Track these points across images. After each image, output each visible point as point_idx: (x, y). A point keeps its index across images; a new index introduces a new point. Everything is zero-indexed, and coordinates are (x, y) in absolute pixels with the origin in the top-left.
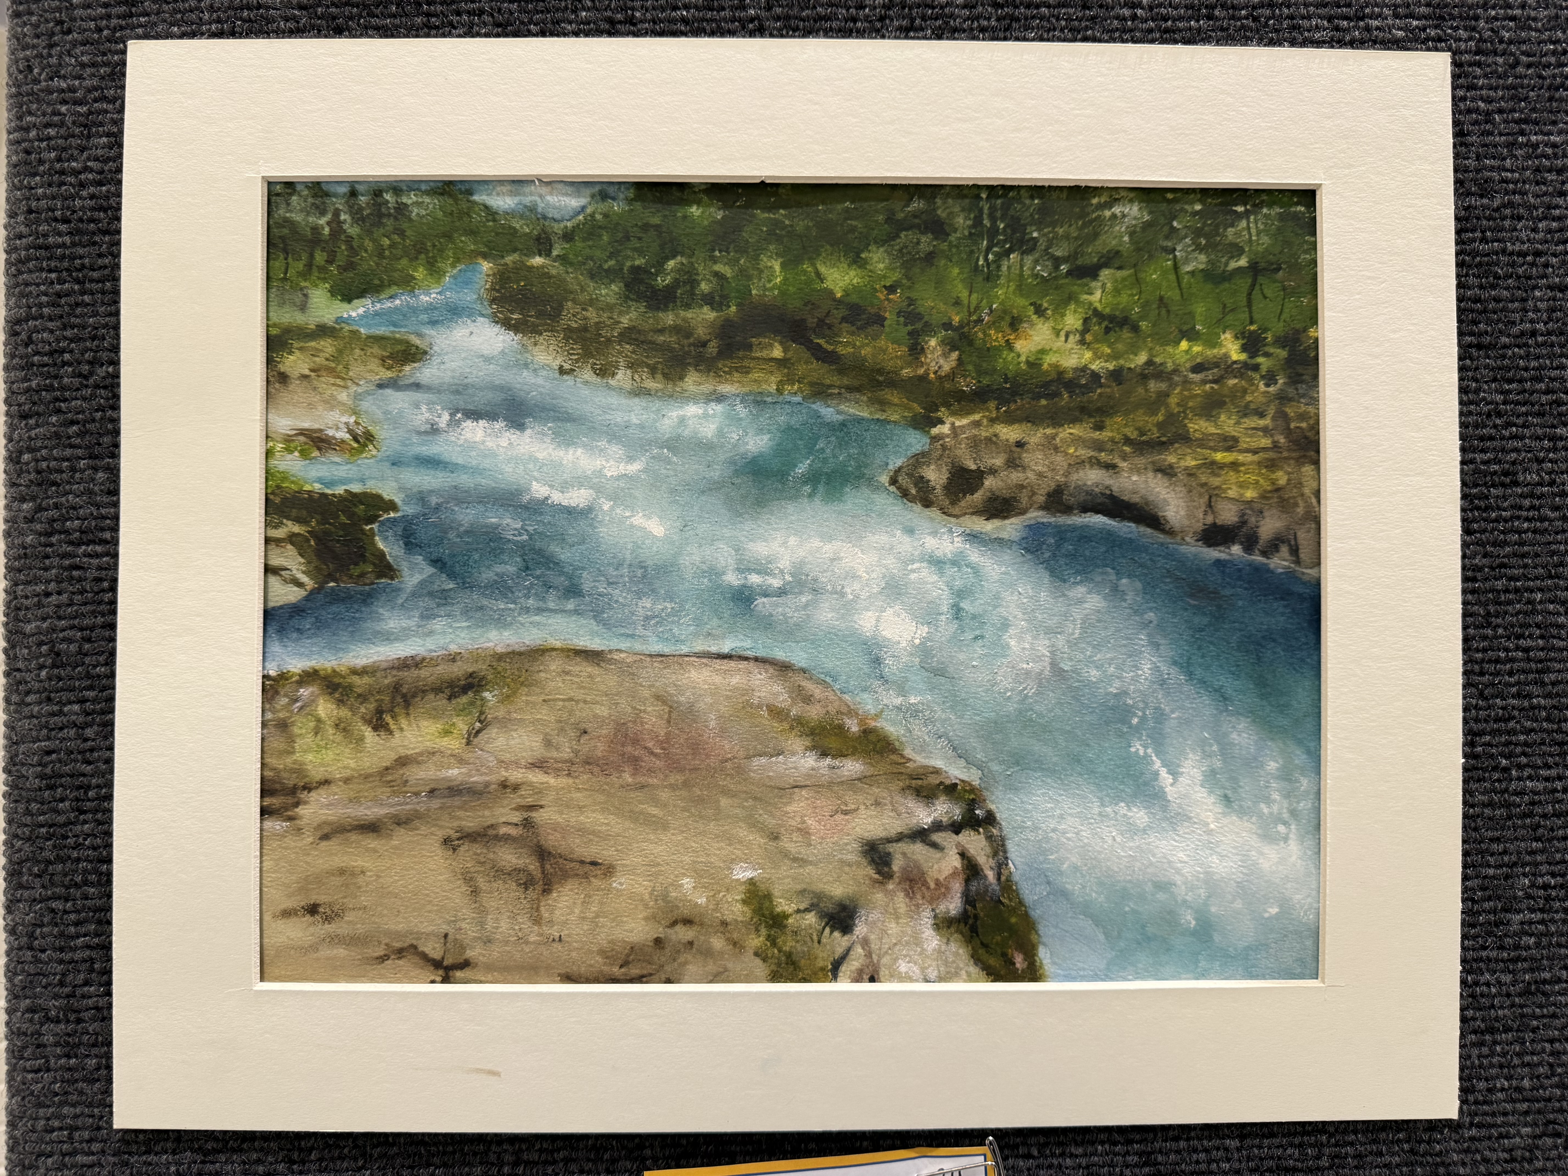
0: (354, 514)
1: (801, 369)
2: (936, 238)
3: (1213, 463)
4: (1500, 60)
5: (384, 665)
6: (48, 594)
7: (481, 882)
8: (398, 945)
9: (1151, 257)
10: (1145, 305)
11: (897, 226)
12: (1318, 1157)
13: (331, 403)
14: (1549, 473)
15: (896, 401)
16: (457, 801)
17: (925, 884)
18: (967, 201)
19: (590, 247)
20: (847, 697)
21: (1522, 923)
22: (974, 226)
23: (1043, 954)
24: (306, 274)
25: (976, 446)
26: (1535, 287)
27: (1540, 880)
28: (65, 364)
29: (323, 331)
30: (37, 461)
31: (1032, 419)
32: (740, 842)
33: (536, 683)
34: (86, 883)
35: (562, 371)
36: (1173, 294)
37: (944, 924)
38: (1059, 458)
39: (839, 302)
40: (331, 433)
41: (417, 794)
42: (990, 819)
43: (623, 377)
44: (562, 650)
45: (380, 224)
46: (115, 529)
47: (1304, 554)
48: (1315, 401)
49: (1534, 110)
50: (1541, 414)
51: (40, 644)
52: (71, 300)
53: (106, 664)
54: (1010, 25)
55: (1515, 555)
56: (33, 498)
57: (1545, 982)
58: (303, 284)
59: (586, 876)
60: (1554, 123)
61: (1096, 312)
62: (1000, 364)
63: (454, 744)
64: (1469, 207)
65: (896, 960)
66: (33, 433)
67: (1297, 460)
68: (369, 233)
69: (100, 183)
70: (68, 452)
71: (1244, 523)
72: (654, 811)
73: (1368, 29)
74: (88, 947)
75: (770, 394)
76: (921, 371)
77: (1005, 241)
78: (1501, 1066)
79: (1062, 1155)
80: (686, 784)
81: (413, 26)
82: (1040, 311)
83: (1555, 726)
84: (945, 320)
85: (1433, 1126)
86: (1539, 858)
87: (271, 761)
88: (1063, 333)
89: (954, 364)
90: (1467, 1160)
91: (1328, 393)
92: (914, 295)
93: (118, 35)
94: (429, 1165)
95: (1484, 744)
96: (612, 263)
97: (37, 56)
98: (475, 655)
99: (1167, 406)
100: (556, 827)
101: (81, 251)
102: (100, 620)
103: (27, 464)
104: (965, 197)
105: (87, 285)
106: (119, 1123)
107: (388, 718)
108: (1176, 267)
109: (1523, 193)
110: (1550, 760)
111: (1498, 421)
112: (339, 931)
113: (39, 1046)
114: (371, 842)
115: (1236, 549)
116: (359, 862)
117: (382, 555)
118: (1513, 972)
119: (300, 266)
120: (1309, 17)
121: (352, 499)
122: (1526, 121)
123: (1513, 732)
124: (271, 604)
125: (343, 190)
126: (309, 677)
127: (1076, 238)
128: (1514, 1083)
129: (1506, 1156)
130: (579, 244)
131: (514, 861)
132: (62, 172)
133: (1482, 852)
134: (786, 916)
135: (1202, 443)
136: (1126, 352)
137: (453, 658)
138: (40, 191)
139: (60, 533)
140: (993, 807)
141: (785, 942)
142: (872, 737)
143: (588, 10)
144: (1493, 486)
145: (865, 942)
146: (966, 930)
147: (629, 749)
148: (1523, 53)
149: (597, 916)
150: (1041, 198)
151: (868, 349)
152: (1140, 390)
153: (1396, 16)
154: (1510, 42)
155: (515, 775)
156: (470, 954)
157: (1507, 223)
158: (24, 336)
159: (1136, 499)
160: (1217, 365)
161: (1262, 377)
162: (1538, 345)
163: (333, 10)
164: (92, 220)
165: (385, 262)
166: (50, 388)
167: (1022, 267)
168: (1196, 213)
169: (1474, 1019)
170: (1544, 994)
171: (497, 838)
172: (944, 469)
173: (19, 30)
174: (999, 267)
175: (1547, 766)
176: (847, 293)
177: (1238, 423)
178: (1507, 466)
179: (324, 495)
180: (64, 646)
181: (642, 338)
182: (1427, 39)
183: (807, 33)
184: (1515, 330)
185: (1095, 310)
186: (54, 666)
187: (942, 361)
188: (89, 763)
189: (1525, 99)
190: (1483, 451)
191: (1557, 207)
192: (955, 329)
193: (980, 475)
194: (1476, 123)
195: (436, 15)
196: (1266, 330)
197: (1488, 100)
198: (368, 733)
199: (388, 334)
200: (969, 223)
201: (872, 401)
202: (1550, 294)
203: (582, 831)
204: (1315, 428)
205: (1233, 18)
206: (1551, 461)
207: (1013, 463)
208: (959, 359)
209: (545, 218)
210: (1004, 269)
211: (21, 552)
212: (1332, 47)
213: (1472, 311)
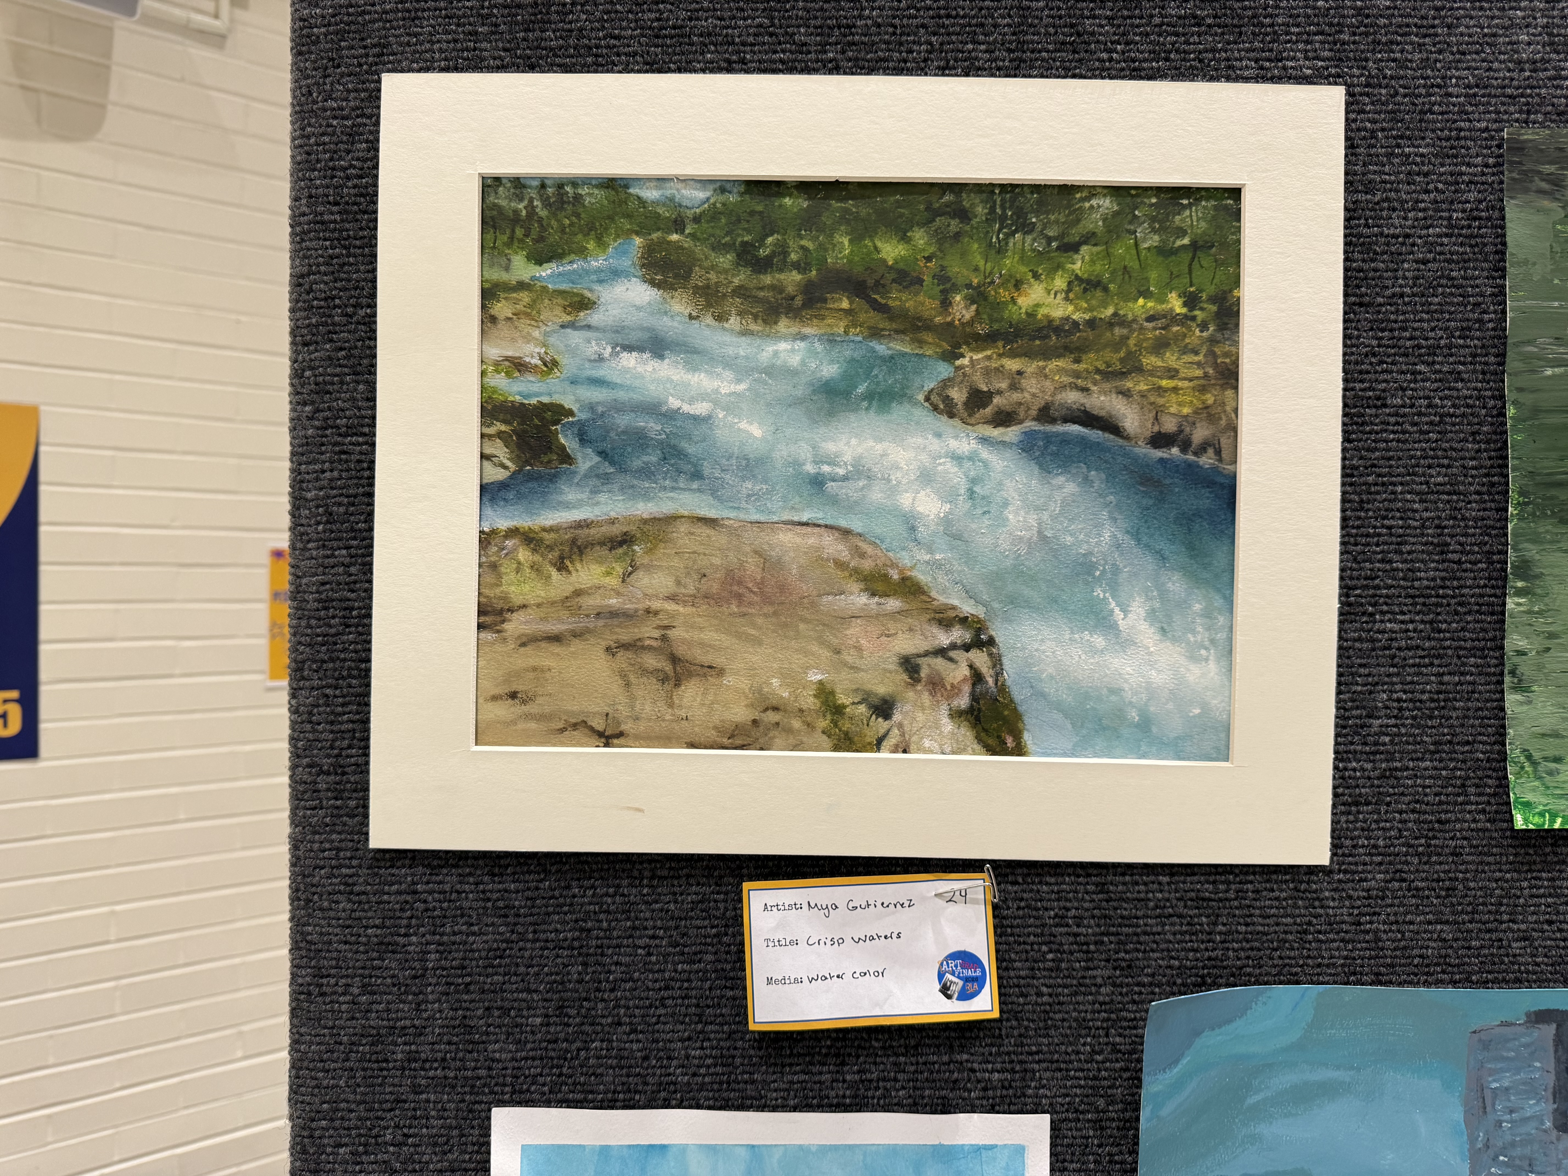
0: (544, 418)
1: (862, 317)
2: (961, 222)
3: (1160, 387)
4: (1384, 91)
5: (565, 525)
6: (323, 472)
7: (632, 678)
8: (574, 721)
9: (1118, 237)
10: (1114, 272)
11: (933, 214)
12: (1227, 891)
13: (528, 339)
14: (1410, 399)
15: (930, 340)
16: (616, 621)
17: (943, 686)
18: (985, 195)
19: (713, 227)
20: (890, 554)
21: (1381, 726)
22: (989, 214)
23: (1027, 737)
24: (509, 244)
25: (988, 374)
26: (1403, 262)
27: (1395, 696)
28: (335, 307)
29: (522, 286)
30: (316, 376)
31: (1029, 354)
32: (813, 655)
33: (670, 540)
34: (350, 676)
35: (691, 317)
36: (1134, 264)
37: (956, 715)
38: (1048, 383)
39: (891, 268)
40: (527, 359)
41: (588, 616)
42: (991, 642)
43: (734, 322)
44: (689, 517)
45: (562, 209)
46: (373, 425)
47: (1225, 454)
48: (1236, 343)
49: (1408, 128)
50: (1406, 355)
51: (317, 507)
52: (341, 261)
53: (365, 522)
54: (1019, 66)
55: (1383, 458)
56: (313, 403)
57: (1396, 769)
58: (507, 251)
59: (705, 675)
60: (1423, 138)
61: (1077, 277)
62: (1006, 315)
63: (613, 581)
64: (1356, 201)
65: (922, 738)
66: (313, 356)
67: (1222, 386)
68: (555, 215)
69: (361, 177)
70: (338, 370)
71: (1181, 431)
72: (753, 632)
73: (1285, 68)
74: (353, 722)
75: (839, 335)
76: (949, 319)
77: (1012, 225)
78: (1363, 829)
79: (1040, 883)
80: (775, 614)
81: (585, 64)
82: (1036, 276)
83: (1409, 584)
84: (967, 282)
85: (1312, 870)
86: (1394, 679)
87: (486, 591)
88: (1053, 292)
89: (973, 314)
90: (1336, 896)
91: (1246, 337)
92: (945, 263)
93: (374, 68)
94: (590, 878)
95: (1356, 596)
96: (728, 239)
97: (315, 84)
98: (629, 520)
99: (1128, 346)
100: (684, 641)
101: (347, 226)
102: (361, 490)
103: (309, 378)
104: (984, 192)
105: (352, 250)
106: (374, 844)
107: (567, 563)
108: (1136, 245)
109: (1397, 191)
110: (1405, 608)
111: (1373, 360)
112: (532, 711)
113: (315, 791)
114: (556, 648)
115: (1175, 451)
116: (547, 663)
117: (563, 448)
118: (1373, 761)
119: (505, 238)
120: (1241, 60)
121: (543, 408)
122: (1401, 137)
123: (1378, 587)
124: (485, 481)
125: (536, 183)
126: (513, 532)
127: (1063, 223)
128: (1372, 841)
129: (1365, 894)
130: (705, 225)
131: (655, 664)
132: (333, 169)
133: (1352, 674)
134: (845, 707)
135: (1152, 373)
136: (1099, 307)
137: (612, 522)
138: (318, 182)
139: (332, 428)
140: (993, 633)
141: (844, 725)
142: (908, 583)
143: (712, 53)
144: (1368, 407)
145: (900, 726)
146: (972, 719)
147: (735, 588)
148: (1401, 86)
149: (713, 703)
150: (1038, 193)
151: (911, 302)
152: (1108, 334)
153: (1306, 58)
154: (1392, 77)
155: (656, 605)
156: (623, 727)
157: (1385, 213)
158: (307, 287)
159: (1102, 413)
160: (1165, 316)
161: (1198, 325)
162: (1405, 304)
163: (528, 52)
164: (355, 204)
165: (566, 237)
166: (325, 324)
167: (1023, 243)
168: (1152, 205)
169: (1343, 795)
170: (1396, 778)
171: (643, 648)
172: (964, 390)
173: (302, 65)
174: (1007, 244)
175: (1403, 613)
176: (896, 262)
177: (1179, 359)
178: (1378, 393)
179: (522, 404)
180: (335, 509)
181: (748, 293)
182: (1330, 75)
183: (870, 71)
184: (1388, 292)
185: (1077, 275)
186: (328, 522)
187: (964, 312)
188: (353, 591)
189: (1402, 121)
190: (1361, 381)
191: (1423, 201)
192: (974, 288)
193: (990, 395)
194: (1364, 138)
195: (602, 56)
196: (1201, 291)
197: (1374, 122)
198: (554, 573)
199: (568, 289)
200: (986, 211)
201: (913, 340)
202: (1415, 266)
203: (702, 644)
204: (1236, 363)
205: (1184, 60)
206: (1412, 389)
207: (1014, 387)
208: (977, 310)
209: (680, 206)
210: (1011, 244)
211: (305, 441)
212: (1258, 82)
213: (1356, 278)
